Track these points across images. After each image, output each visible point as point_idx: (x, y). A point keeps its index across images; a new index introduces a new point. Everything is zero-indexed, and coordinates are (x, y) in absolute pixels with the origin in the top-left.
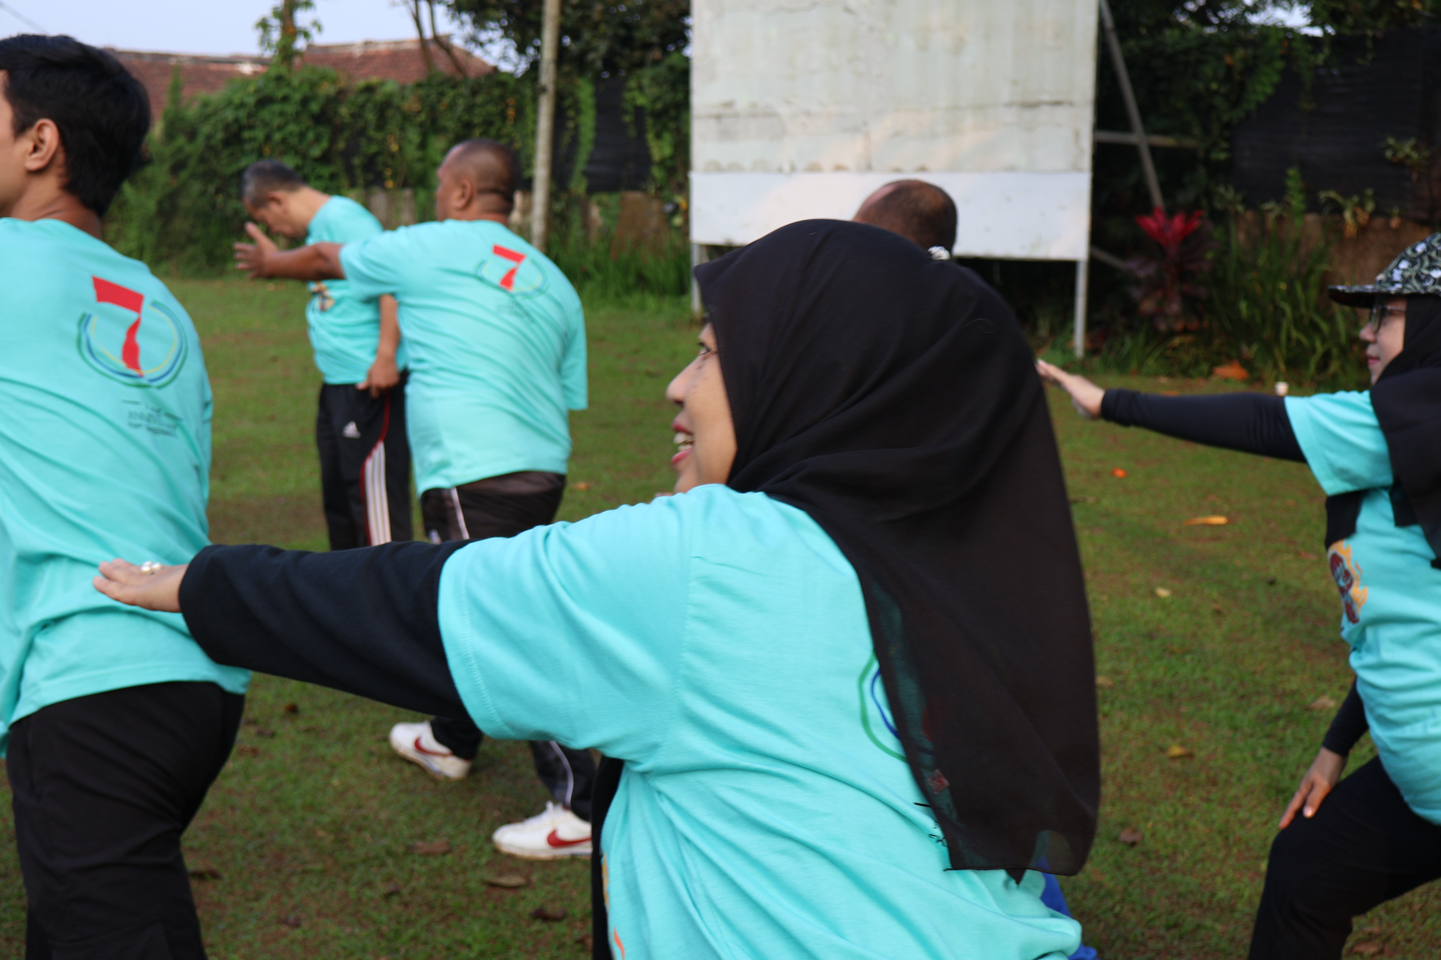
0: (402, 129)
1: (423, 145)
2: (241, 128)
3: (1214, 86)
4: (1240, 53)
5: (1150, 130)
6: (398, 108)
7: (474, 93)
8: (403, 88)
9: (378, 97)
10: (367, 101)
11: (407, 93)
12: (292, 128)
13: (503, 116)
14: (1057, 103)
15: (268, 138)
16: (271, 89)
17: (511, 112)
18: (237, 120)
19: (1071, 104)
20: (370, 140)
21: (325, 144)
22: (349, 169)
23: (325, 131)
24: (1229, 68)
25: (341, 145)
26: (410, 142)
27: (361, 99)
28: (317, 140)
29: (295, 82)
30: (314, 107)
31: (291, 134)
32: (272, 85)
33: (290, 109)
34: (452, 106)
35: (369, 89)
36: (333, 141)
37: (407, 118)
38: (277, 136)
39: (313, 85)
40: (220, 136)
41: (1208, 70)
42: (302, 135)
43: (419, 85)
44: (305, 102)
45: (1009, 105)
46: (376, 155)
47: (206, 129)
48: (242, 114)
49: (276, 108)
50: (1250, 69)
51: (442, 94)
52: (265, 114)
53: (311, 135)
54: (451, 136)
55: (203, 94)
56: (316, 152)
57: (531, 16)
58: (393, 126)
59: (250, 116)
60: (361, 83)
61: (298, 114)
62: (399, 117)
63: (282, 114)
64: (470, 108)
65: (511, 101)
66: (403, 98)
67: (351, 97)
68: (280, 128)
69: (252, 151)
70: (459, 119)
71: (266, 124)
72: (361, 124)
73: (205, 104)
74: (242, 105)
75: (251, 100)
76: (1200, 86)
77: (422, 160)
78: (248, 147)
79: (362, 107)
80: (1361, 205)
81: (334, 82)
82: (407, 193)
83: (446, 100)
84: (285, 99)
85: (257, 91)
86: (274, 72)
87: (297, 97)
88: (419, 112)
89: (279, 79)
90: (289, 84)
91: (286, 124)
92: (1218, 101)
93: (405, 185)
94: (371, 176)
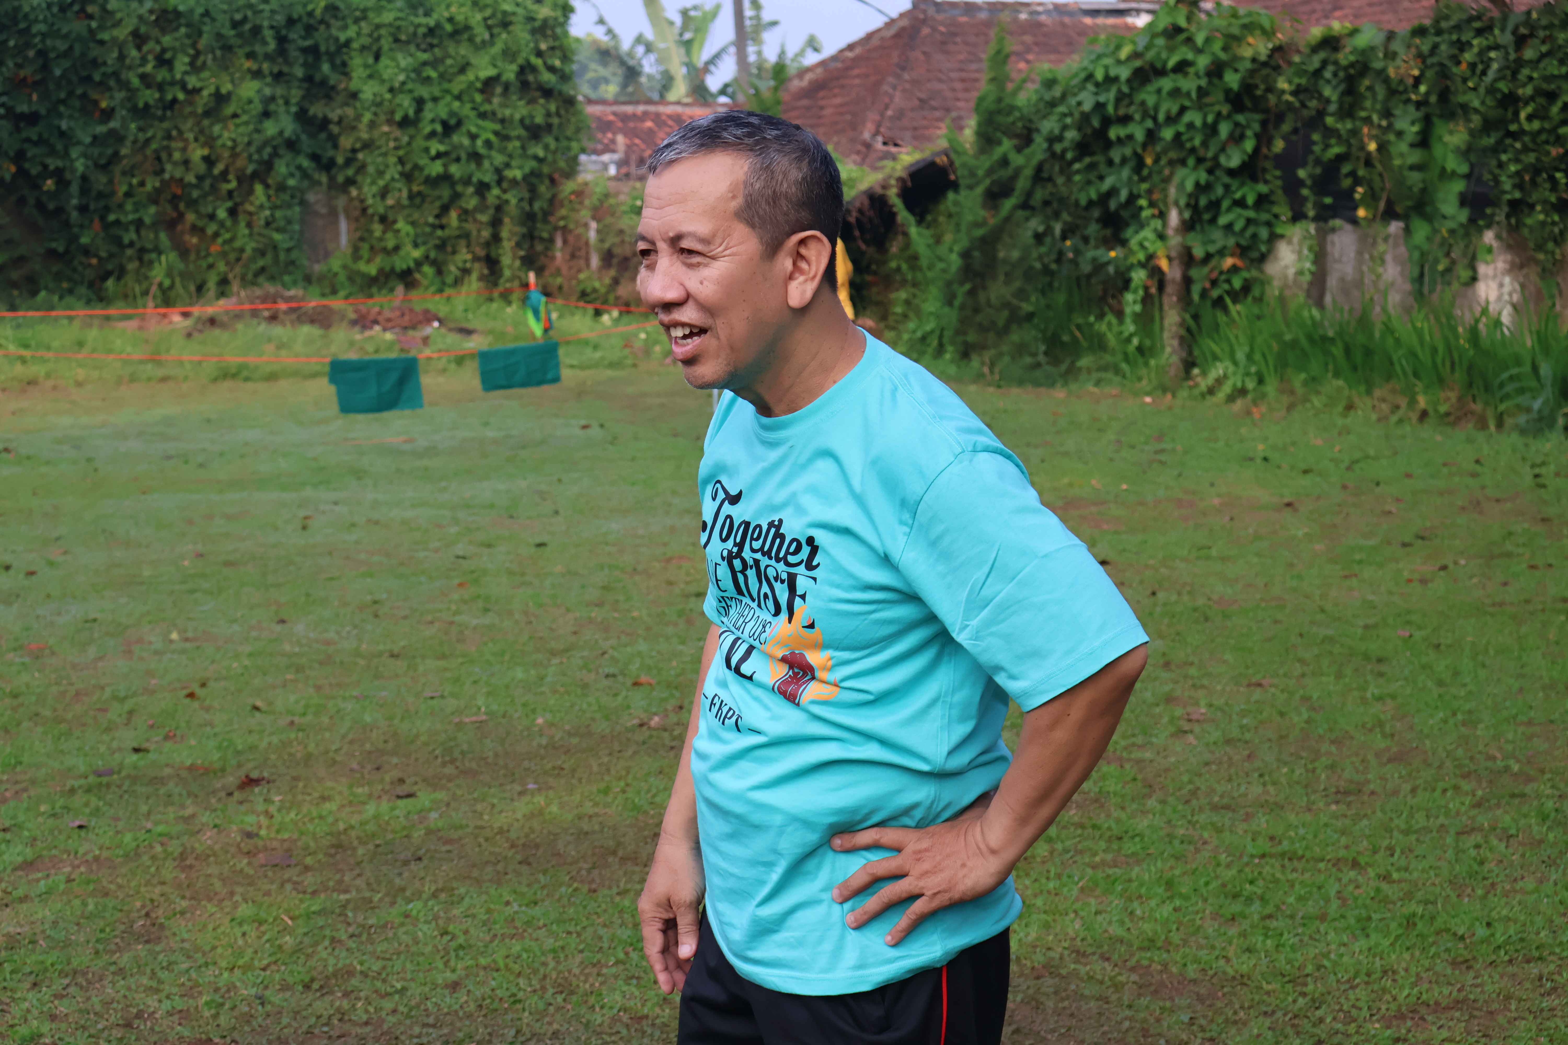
0: (1387, 114)
1: (1424, 141)
2: (1107, 122)
6: (1381, 73)
7: (1520, 41)
8: (1391, 36)
9: (1345, 57)
10: (1324, 63)
11: (1396, 46)
12: (1193, 117)
15: (1151, 136)
16: (1157, 52)
18: (1099, 106)
20: (1330, 133)
21: (1249, 145)
22: (1292, 187)
23: (1252, 122)
25: (1279, 145)
26: (1400, 134)
27: (1316, 62)
28: (1237, 138)
30: (1232, 79)
31: (1191, 126)
32: (1161, 42)
33: (1189, 84)
34: (1478, 68)
35: (1330, 43)
36: (1264, 138)
37: (1395, 91)
38: (1168, 134)
39: (1232, 40)
40: (1071, 135)
42: (1212, 130)
43: (1420, 32)
44: (1216, 71)
46: (1340, 159)
47: (1049, 125)
48: (1109, 97)
49: (1166, 84)
51: (1462, 46)
52: (1148, 96)
53: (1224, 129)
54: (1476, 120)
55: (1045, 67)
56: (1234, 159)
58: (1370, 108)
59: (1120, 99)
60: (1316, 32)
61: (1202, 92)
62: (1381, 92)
63: (1175, 93)
64: (1513, 69)
66: (1391, 56)
67: (1297, 59)
68: (1171, 120)
69: (1124, 161)
70: (1491, 90)
71: (1148, 114)
72: (1313, 104)
73: (1050, 83)
74: (1110, 80)
75: (1124, 73)
77: (1420, 167)
78: (1116, 155)
79: (1317, 74)
81: (1268, 34)
82: (1395, 227)
83: (1468, 56)
84: (1182, 67)
85: (1136, 55)
86: (1164, 24)
87: (1203, 62)
88: (1417, 81)
89: (1173, 33)
90: (1189, 40)
91: (1183, 110)
93: (1390, 214)
94: (1328, 200)
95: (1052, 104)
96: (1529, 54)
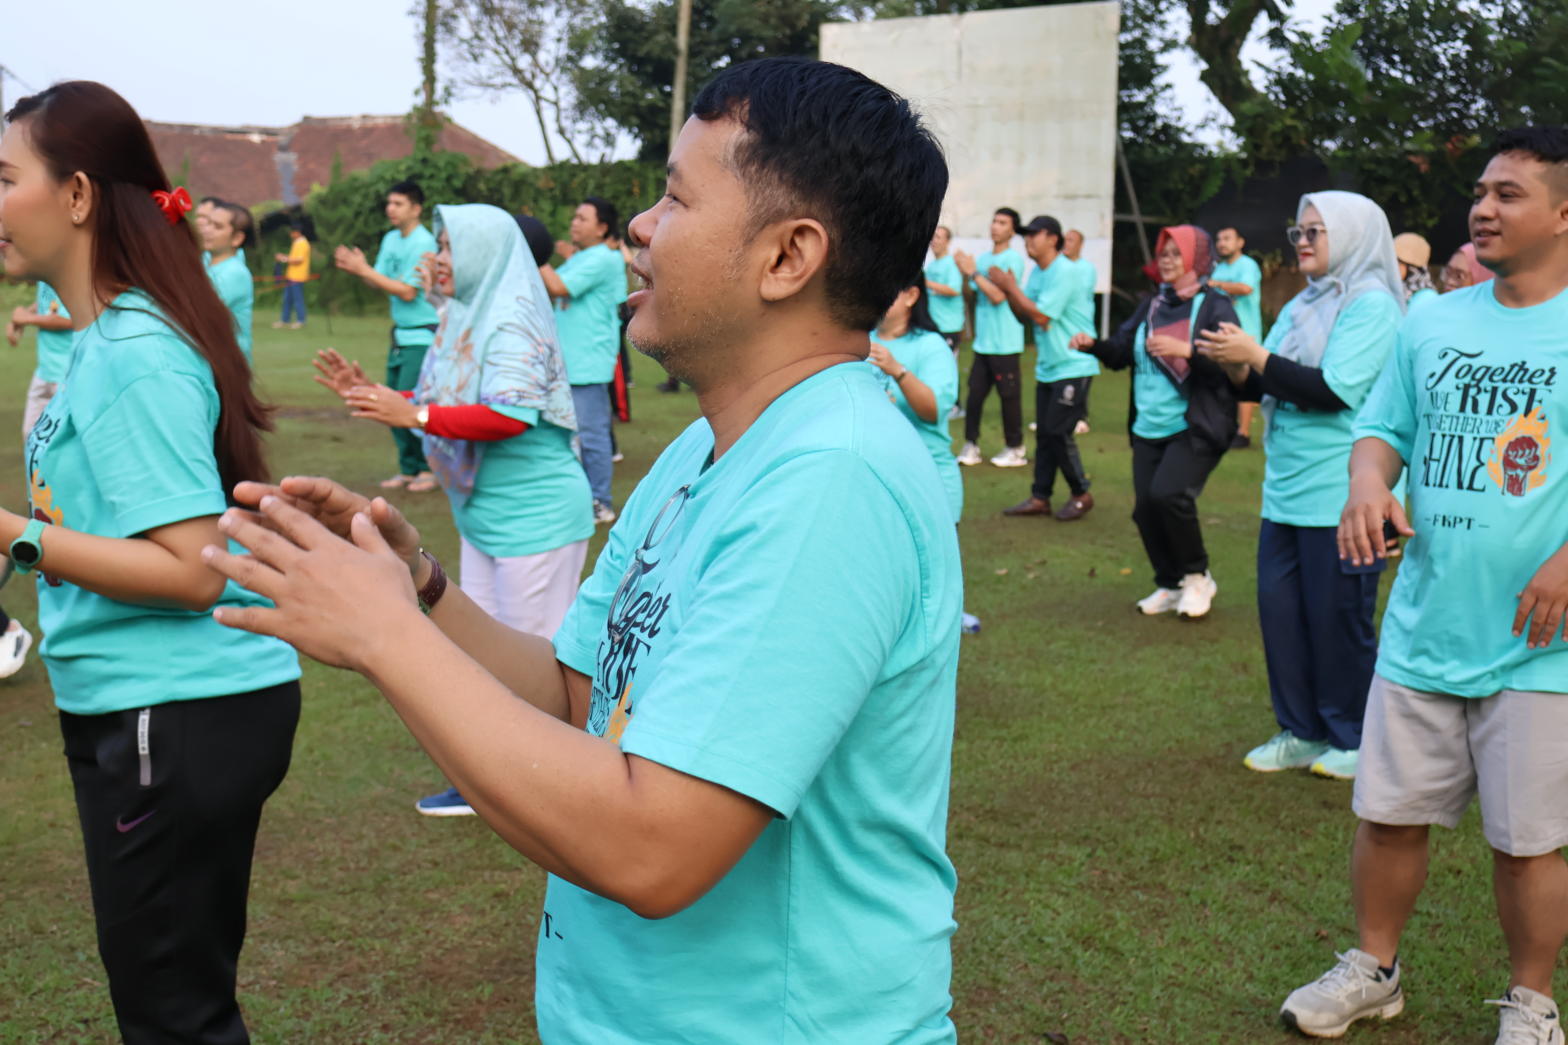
0: (535, 201)
1: (553, 214)
3: (1181, 186)
4: (1198, 167)
5: (1143, 213)
6: (531, 185)
7: (603, 175)
9: (514, 176)
11: (540, 173)
13: (630, 193)
14: (1088, 197)
16: (418, 168)
17: (636, 190)
19: (1098, 197)
24: (1192, 177)
26: (542, 211)
27: (499, 177)
29: (441, 164)
34: (583, 185)
37: (539, 192)
39: (455, 166)
41: (1176, 175)
43: (551, 168)
44: (449, 179)
45: (1057, 197)
47: (357, 199)
50: (1204, 176)
51: (573, 176)
57: (661, 122)
58: (527, 199)
61: (443, 187)
62: (532, 193)
64: (600, 186)
65: (636, 182)
66: (537, 178)
73: (355, 179)
76: (1171, 186)
77: (552, 224)
79: (500, 183)
80: (1274, 259)
81: (473, 164)
83: (577, 180)
84: (432, 177)
86: (420, 156)
87: (444, 175)
88: (552, 189)
89: (424, 161)
90: (434, 166)
92: (1185, 197)
95: (356, 190)
96: (608, 180)
